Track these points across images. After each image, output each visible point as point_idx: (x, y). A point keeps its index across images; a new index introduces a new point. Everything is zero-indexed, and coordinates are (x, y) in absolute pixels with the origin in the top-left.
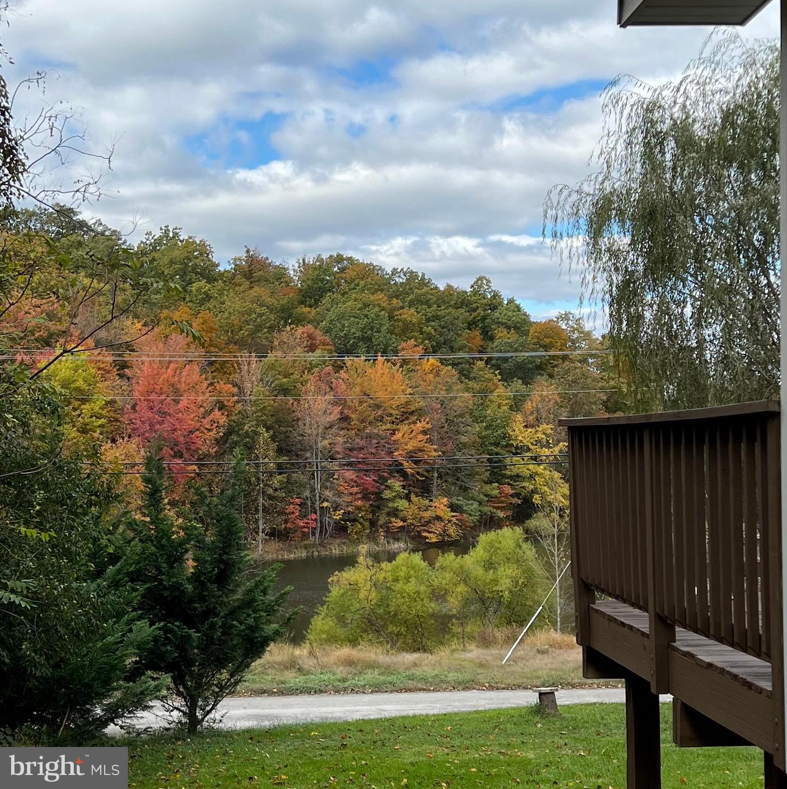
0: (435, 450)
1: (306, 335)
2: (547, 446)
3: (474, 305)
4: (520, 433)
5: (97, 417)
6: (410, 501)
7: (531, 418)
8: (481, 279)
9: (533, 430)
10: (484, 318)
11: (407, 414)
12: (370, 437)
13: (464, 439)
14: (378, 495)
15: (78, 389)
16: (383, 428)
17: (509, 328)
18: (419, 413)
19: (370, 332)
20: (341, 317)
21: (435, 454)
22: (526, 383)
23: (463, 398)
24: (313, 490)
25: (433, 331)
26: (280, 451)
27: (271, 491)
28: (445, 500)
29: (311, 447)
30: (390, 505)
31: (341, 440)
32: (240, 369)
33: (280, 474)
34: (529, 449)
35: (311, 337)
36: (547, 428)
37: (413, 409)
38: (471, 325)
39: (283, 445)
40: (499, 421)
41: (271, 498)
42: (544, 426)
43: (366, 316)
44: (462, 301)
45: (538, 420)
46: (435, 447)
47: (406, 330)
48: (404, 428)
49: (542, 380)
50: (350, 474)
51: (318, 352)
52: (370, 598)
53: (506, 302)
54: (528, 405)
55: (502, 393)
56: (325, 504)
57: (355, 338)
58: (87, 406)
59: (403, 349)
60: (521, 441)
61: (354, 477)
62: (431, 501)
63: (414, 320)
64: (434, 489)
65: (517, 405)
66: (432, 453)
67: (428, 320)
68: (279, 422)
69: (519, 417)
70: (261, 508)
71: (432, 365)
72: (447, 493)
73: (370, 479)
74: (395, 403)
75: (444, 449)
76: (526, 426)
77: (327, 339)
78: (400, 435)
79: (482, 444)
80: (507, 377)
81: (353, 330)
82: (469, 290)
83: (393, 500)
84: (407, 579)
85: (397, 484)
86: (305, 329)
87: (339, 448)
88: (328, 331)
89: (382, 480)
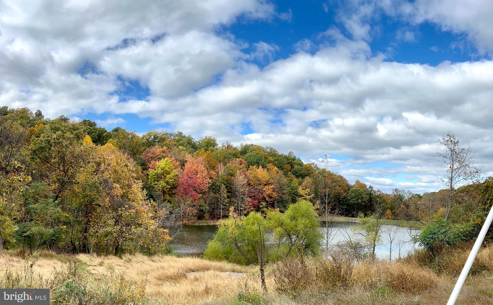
0: (276, 194)
1: (239, 161)
2: (309, 195)
3: (289, 159)
4: (301, 191)
5: (171, 179)
6: (268, 209)
7: (304, 187)
8: (291, 152)
9: (305, 191)
10: (291, 162)
11: (267, 184)
12: (256, 189)
13: (284, 191)
14: (258, 207)
15: (166, 170)
16: (260, 187)
17: (298, 165)
18: (272, 184)
19: (258, 161)
20: (251, 156)
21: (276, 195)
22: (302, 179)
23: (285, 180)
24: (238, 204)
25: (277, 163)
26: (228, 192)
27: (225, 204)
28: (278, 209)
29: (238, 191)
30: (262, 209)
31: (247, 189)
32: (218, 167)
33: (228, 198)
34: (303, 196)
35: (241, 161)
36: (308, 190)
37: (270, 183)
38: (288, 163)
39: (230, 190)
40: (295, 187)
41: (225, 205)
42: (307, 190)
43: (258, 157)
44: (286, 157)
45: (306, 188)
46: (276, 193)
47: (269, 162)
48: (266, 187)
49: (307, 177)
50: (250, 200)
51: (242, 165)
52: (233, 233)
53: (297, 159)
54: (304, 184)
55: (296, 181)
56: (241, 208)
57: (254, 162)
58: (169, 176)
59: (268, 166)
60: (301, 194)
61: (251, 200)
62: (274, 209)
63: (272, 160)
64: (275, 206)
65: (300, 184)
66: (275, 195)
67: (275, 161)
68: (228, 183)
69: (301, 187)
70: (221, 208)
71: (276, 169)
72: (279, 207)
73: (256, 201)
74: (264, 179)
75: (278, 194)
76: (302, 190)
77: (246, 162)
78: (265, 189)
79: (290, 194)
80: (297, 177)
81: (253, 160)
82: (287, 155)
83: (263, 208)
84: (253, 224)
85: (264, 204)
86: (239, 159)
87: (246, 191)
88: (246, 160)
89: (260, 202)
